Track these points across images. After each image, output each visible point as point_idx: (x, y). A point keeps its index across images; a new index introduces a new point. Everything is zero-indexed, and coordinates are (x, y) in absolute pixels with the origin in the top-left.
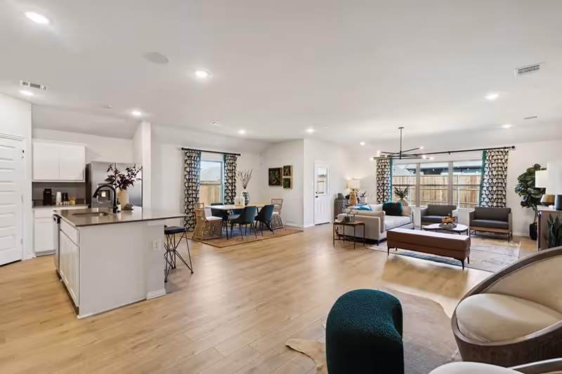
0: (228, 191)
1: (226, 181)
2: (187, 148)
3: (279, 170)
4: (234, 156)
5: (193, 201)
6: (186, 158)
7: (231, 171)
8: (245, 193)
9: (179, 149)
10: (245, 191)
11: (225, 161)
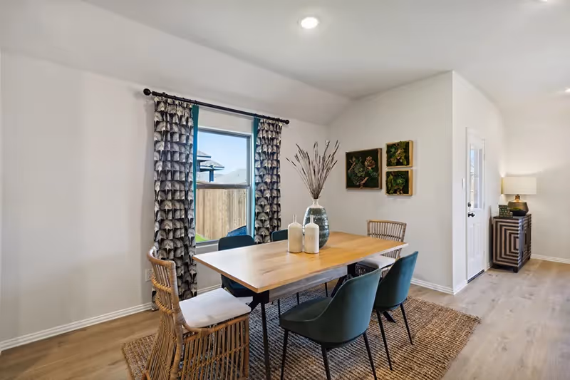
0: (263, 202)
1: (258, 179)
2: (161, 92)
3: (374, 153)
4: (276, 124)
5: (175, 230)
6: (158, 117)
7: (272, 155)
8: (315, 212)
9: (137, 94)
10: (316, 205)
11: (256, 132)
